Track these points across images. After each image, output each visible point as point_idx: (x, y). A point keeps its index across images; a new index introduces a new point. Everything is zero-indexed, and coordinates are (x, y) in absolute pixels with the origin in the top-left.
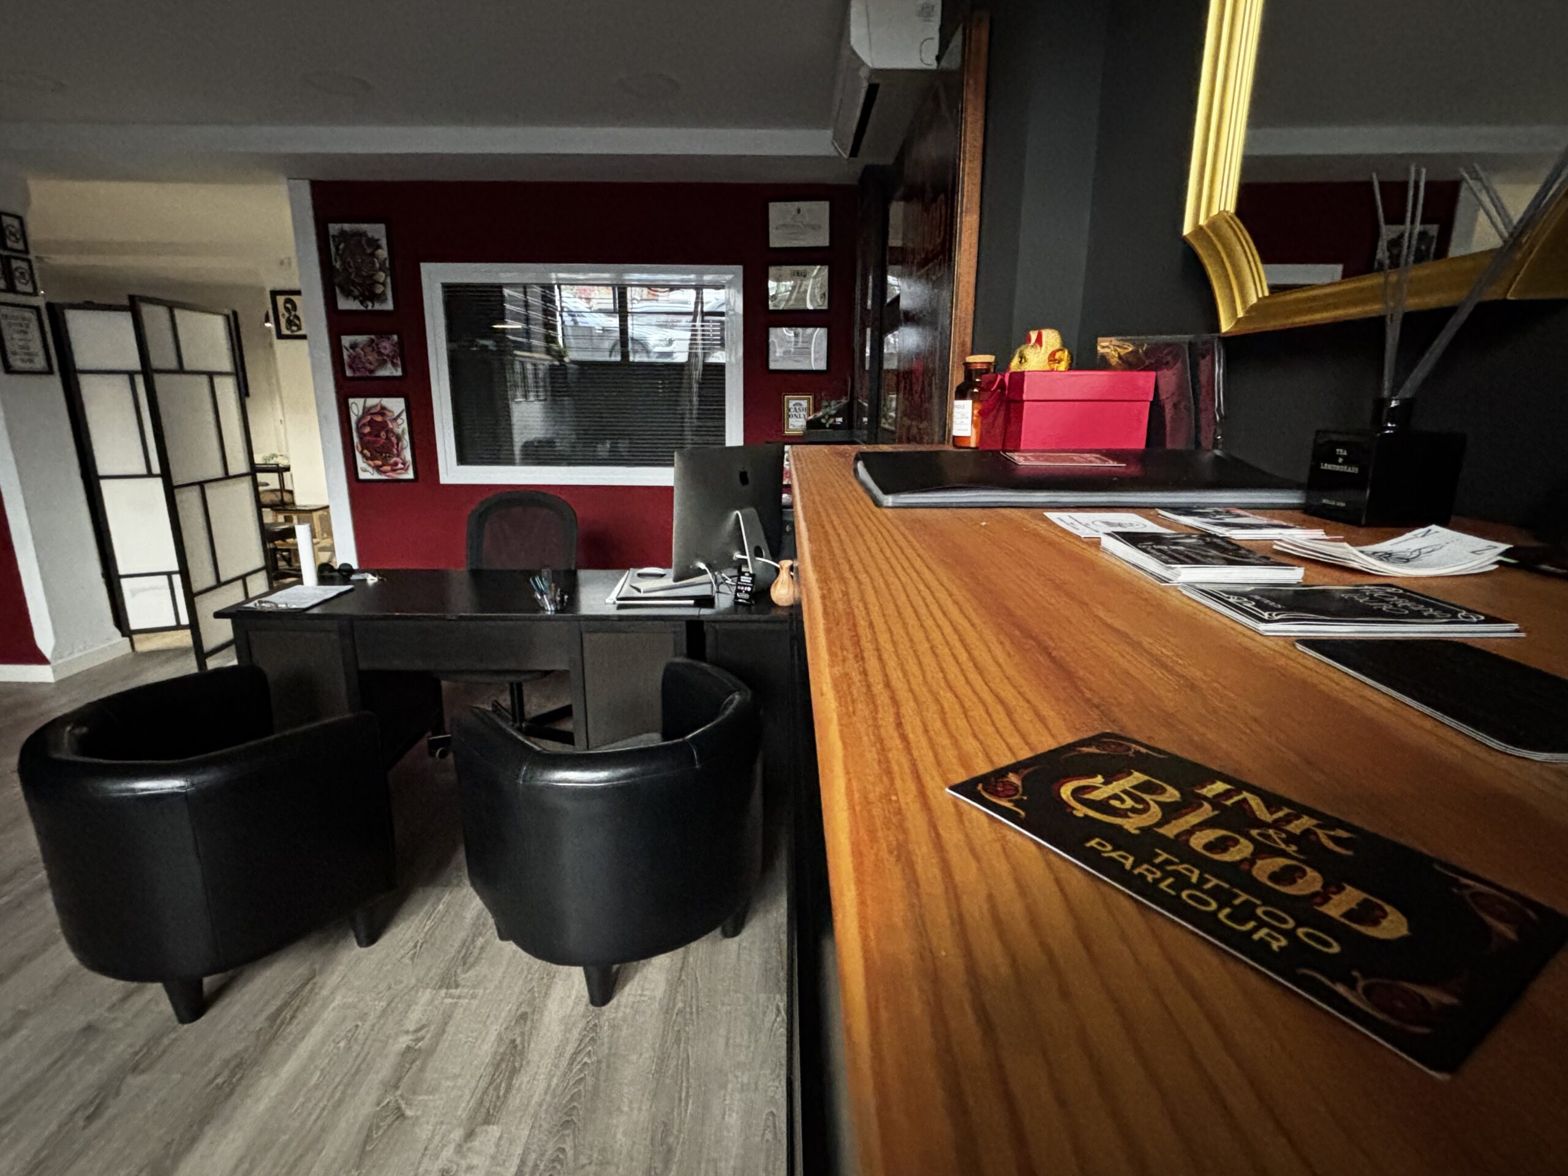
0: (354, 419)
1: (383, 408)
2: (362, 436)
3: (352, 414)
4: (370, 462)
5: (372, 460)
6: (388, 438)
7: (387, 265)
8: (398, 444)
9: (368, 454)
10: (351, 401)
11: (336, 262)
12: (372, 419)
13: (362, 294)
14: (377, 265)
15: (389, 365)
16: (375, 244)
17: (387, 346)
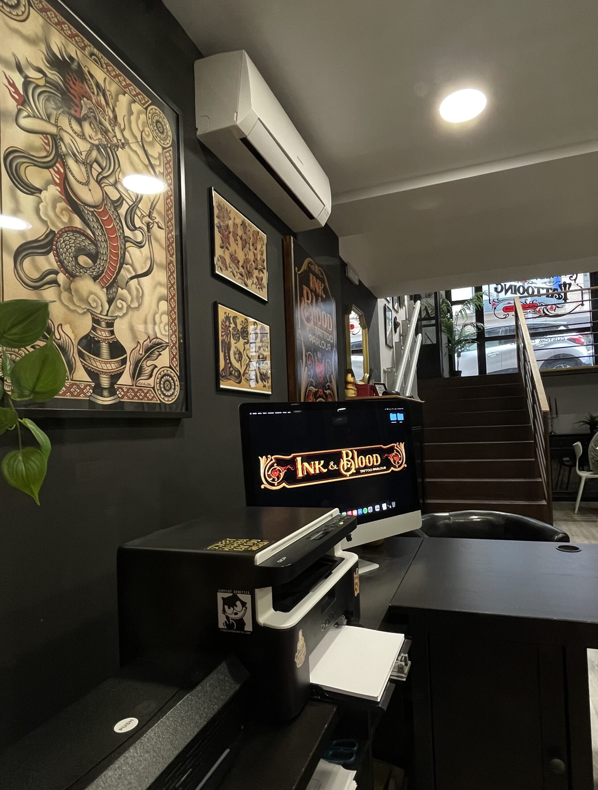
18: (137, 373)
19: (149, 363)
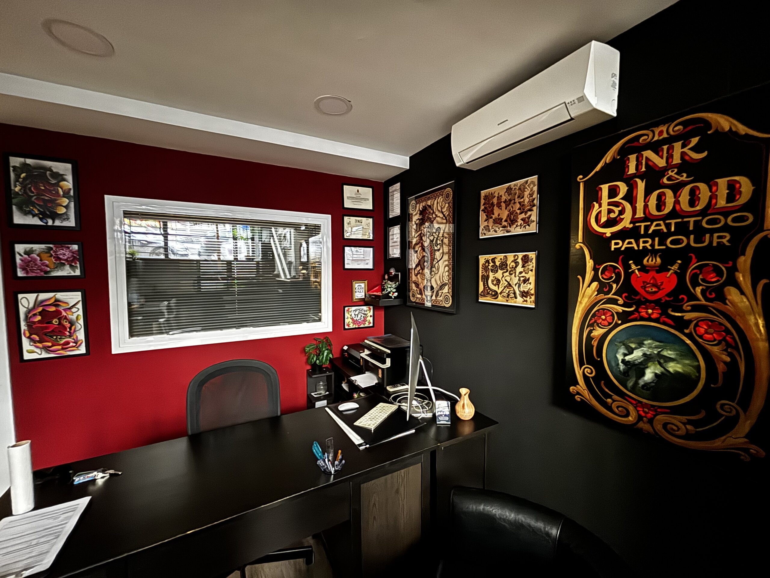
0: (22, 311)
1: (57, 300)
2: (30, 325)
3: (20, 306)
4: (38, 344)
5: (39, 342)
6: (60, 323)
7: (72, 193)
8: (70, 328)
9: (37, 338)
10: (20, 296)
11: (16, 186)
12: (43, 310)
13: (41, 213)
14: (61, 193)
15: (67, 267)
16: (60, 177)
17: (65, 253)
18: (437, 295)
19: (441, 291)
